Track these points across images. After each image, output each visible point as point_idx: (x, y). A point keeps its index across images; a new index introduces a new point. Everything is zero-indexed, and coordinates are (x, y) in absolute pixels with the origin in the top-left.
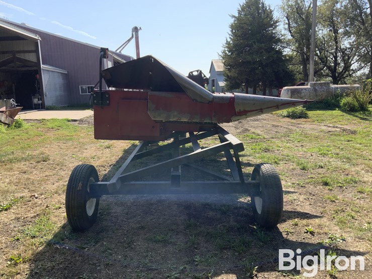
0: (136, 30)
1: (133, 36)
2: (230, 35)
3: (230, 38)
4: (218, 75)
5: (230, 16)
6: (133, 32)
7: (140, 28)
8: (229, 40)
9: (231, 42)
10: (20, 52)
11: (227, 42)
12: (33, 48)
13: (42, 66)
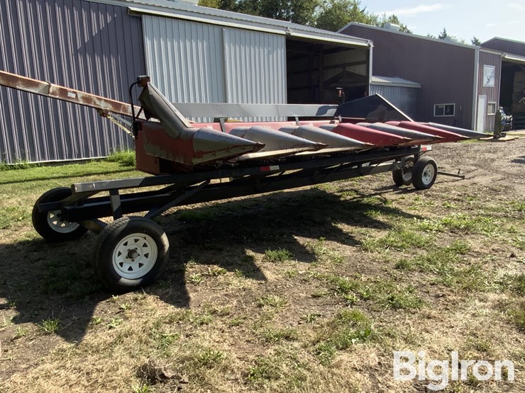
10: (350, 64)
13: (373, 79)
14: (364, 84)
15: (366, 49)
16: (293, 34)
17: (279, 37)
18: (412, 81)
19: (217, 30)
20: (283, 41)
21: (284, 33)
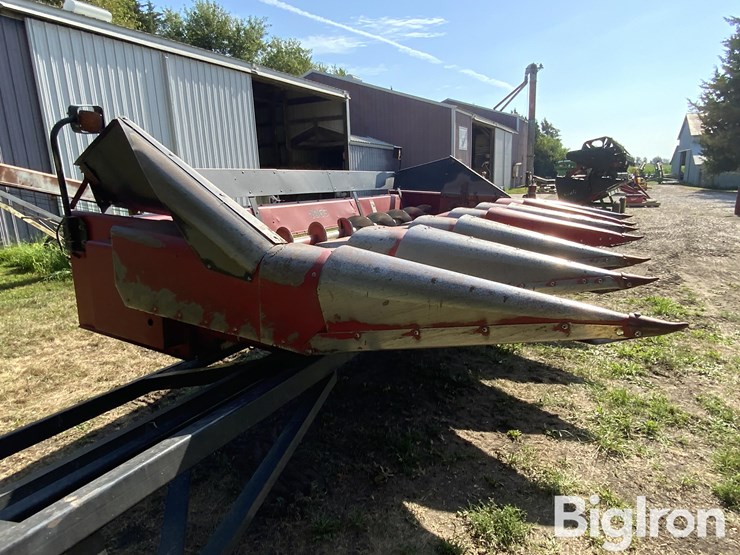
0: (533, 70)
1: (526, 82)
2: (723, 61)
3: (724, 67)
4: (694, 142)
5: (728, 20)
6: (527, 73)
7: (541, 65)
8: (722, 72)
9: (728, 76)
10: (323, 119)
11: (717, 76)
12: (338, 113)
13: (351, 139)
14: (341, 143)
15: (342, 101)
16: (260, 73)
17: (243, 75)
18: (386, 142)
19: (156, 56)
20: (248, 81)
21: (249, 71)
